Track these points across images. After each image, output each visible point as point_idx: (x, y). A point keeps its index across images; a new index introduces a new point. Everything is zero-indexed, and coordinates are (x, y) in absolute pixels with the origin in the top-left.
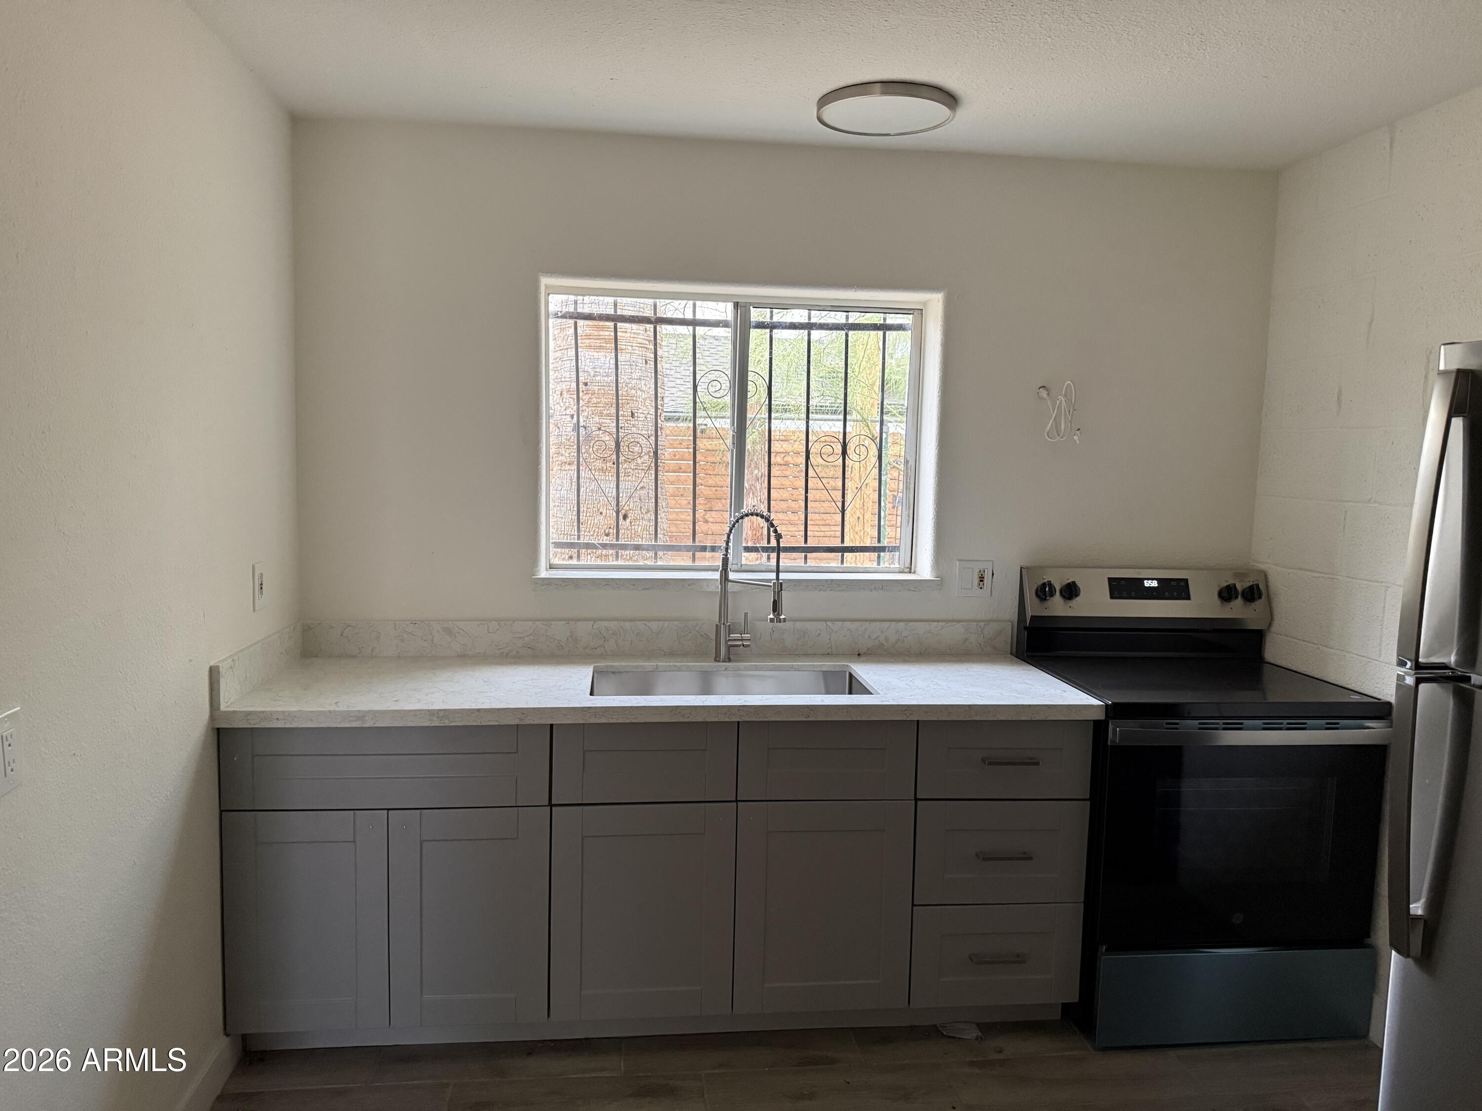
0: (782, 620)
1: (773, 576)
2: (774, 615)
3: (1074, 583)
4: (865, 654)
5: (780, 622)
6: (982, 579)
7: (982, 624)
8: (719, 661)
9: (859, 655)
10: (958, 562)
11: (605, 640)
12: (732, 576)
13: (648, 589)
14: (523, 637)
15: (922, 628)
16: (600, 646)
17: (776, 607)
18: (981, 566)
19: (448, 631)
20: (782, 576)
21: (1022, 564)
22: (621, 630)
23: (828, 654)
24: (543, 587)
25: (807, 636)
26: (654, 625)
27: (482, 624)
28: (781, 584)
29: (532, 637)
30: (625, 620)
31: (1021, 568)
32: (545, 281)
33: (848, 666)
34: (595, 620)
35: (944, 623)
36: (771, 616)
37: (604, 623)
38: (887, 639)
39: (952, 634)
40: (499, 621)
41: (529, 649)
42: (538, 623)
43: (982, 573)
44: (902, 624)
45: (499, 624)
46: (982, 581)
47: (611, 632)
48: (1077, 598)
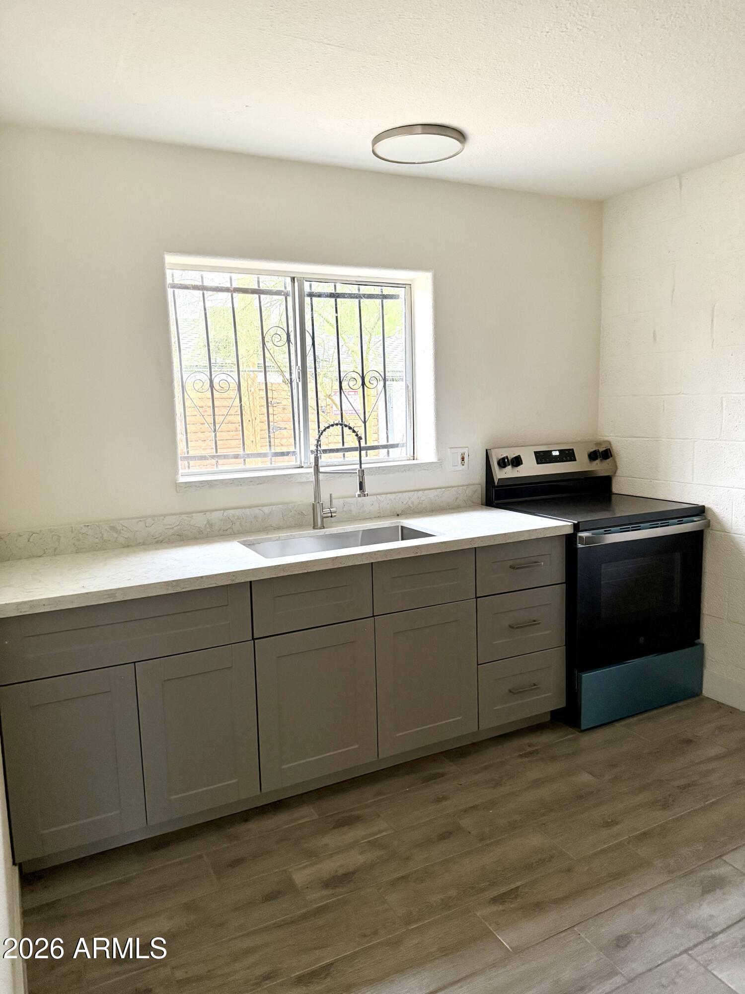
0: (366, 495)
1: (358, 466)
2: (361, 492)
3: (519, 456)
4: (401, 514)
5: (365, 496)
6: (463, 459)
7: (465, 487)
8: (317, 529)
9: (398, 515)
10: (449, 449)
11: (233, 523)
12: (321, 470)
13: (261, 484)
14: (173, 528)
15: (432, 494)
16: (230, 528)
17: (361, 486)
18: (462, 451)
19: (114, 529)
20: (363, 466)
21: (487, 448)
22: (243, 515)
23: (379, 517)
24: (186, 489)
25: (365, 506)
26: (266, 510)
27: (141, 521)
28: (363, 470)
29: (179, 527)
30: (245, 508)
31: (487, 450)
32: (169, 259)
33: (400, 522)
34: (225, 510)
35: (444, 490)
36: (359, 493)
37: (232, 511)
38: (412, 503)
39: (448, 497)
40: (153, 517)
41: (178, 536)
42: (183, 516)
43: (463, 455)
44: (420, 492)
45: (154, 520)
46: (463, 460)
47: (236, 517)
48: (521, 466)
